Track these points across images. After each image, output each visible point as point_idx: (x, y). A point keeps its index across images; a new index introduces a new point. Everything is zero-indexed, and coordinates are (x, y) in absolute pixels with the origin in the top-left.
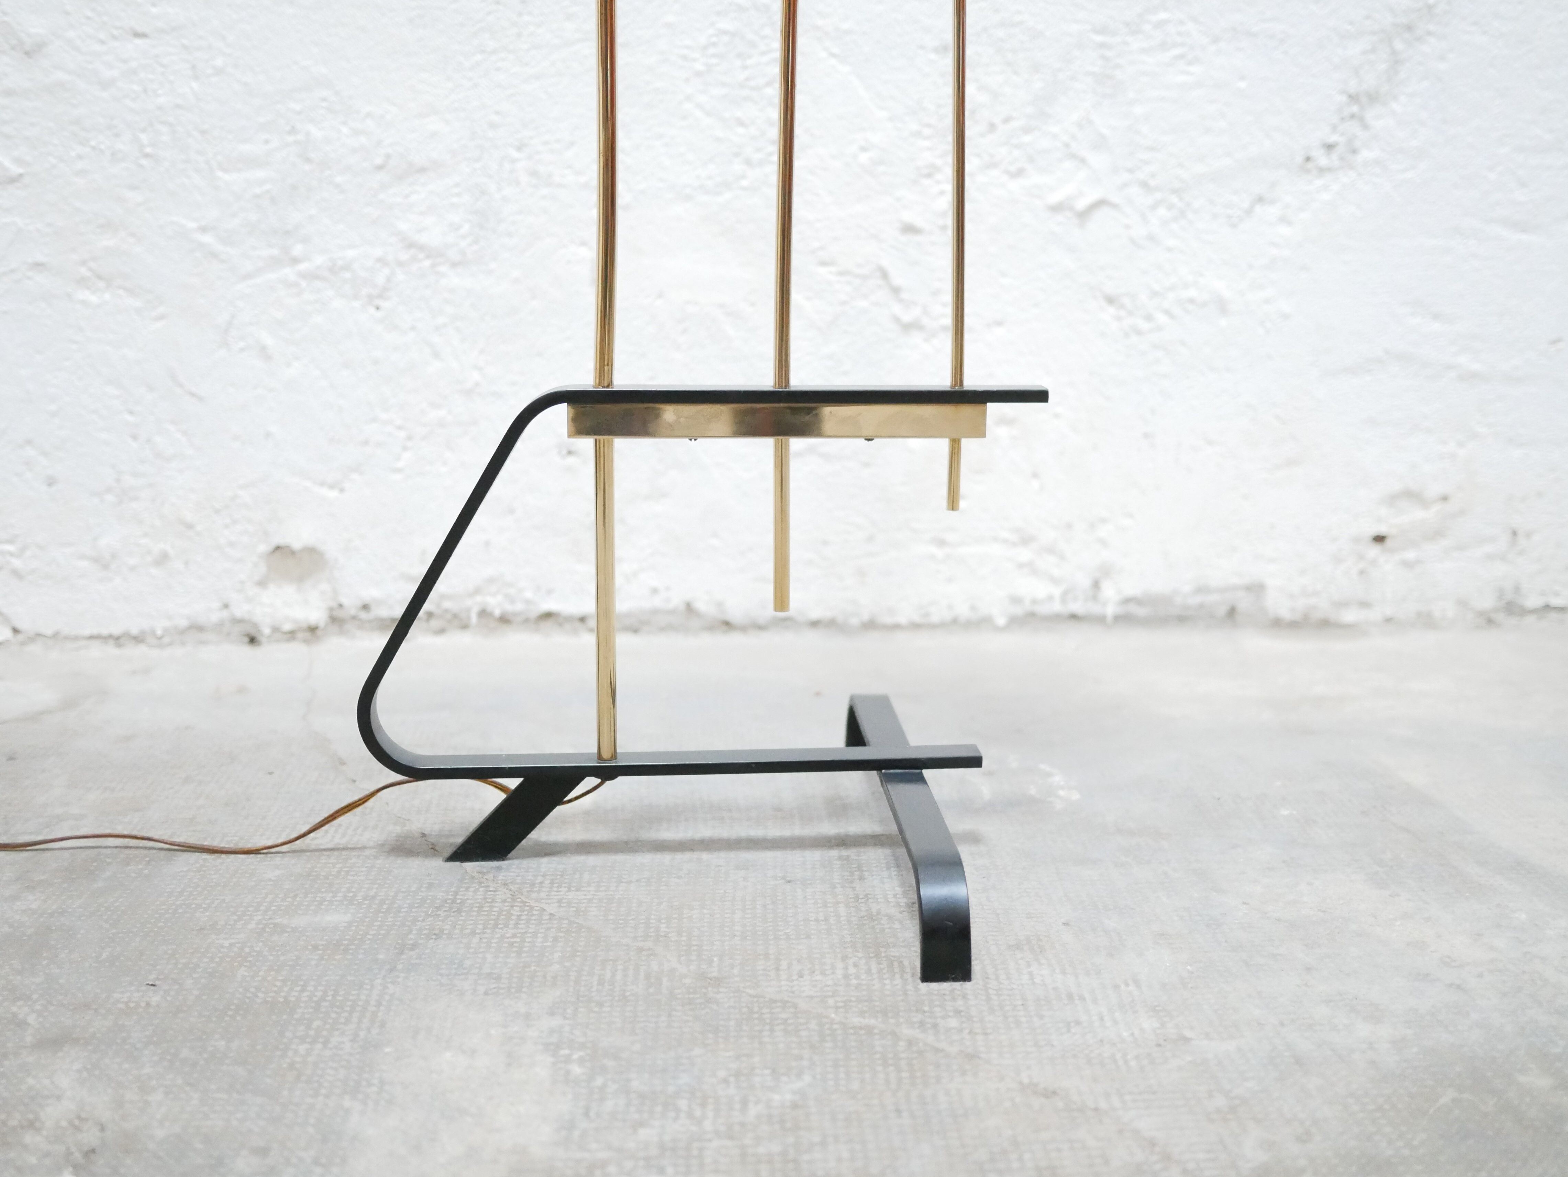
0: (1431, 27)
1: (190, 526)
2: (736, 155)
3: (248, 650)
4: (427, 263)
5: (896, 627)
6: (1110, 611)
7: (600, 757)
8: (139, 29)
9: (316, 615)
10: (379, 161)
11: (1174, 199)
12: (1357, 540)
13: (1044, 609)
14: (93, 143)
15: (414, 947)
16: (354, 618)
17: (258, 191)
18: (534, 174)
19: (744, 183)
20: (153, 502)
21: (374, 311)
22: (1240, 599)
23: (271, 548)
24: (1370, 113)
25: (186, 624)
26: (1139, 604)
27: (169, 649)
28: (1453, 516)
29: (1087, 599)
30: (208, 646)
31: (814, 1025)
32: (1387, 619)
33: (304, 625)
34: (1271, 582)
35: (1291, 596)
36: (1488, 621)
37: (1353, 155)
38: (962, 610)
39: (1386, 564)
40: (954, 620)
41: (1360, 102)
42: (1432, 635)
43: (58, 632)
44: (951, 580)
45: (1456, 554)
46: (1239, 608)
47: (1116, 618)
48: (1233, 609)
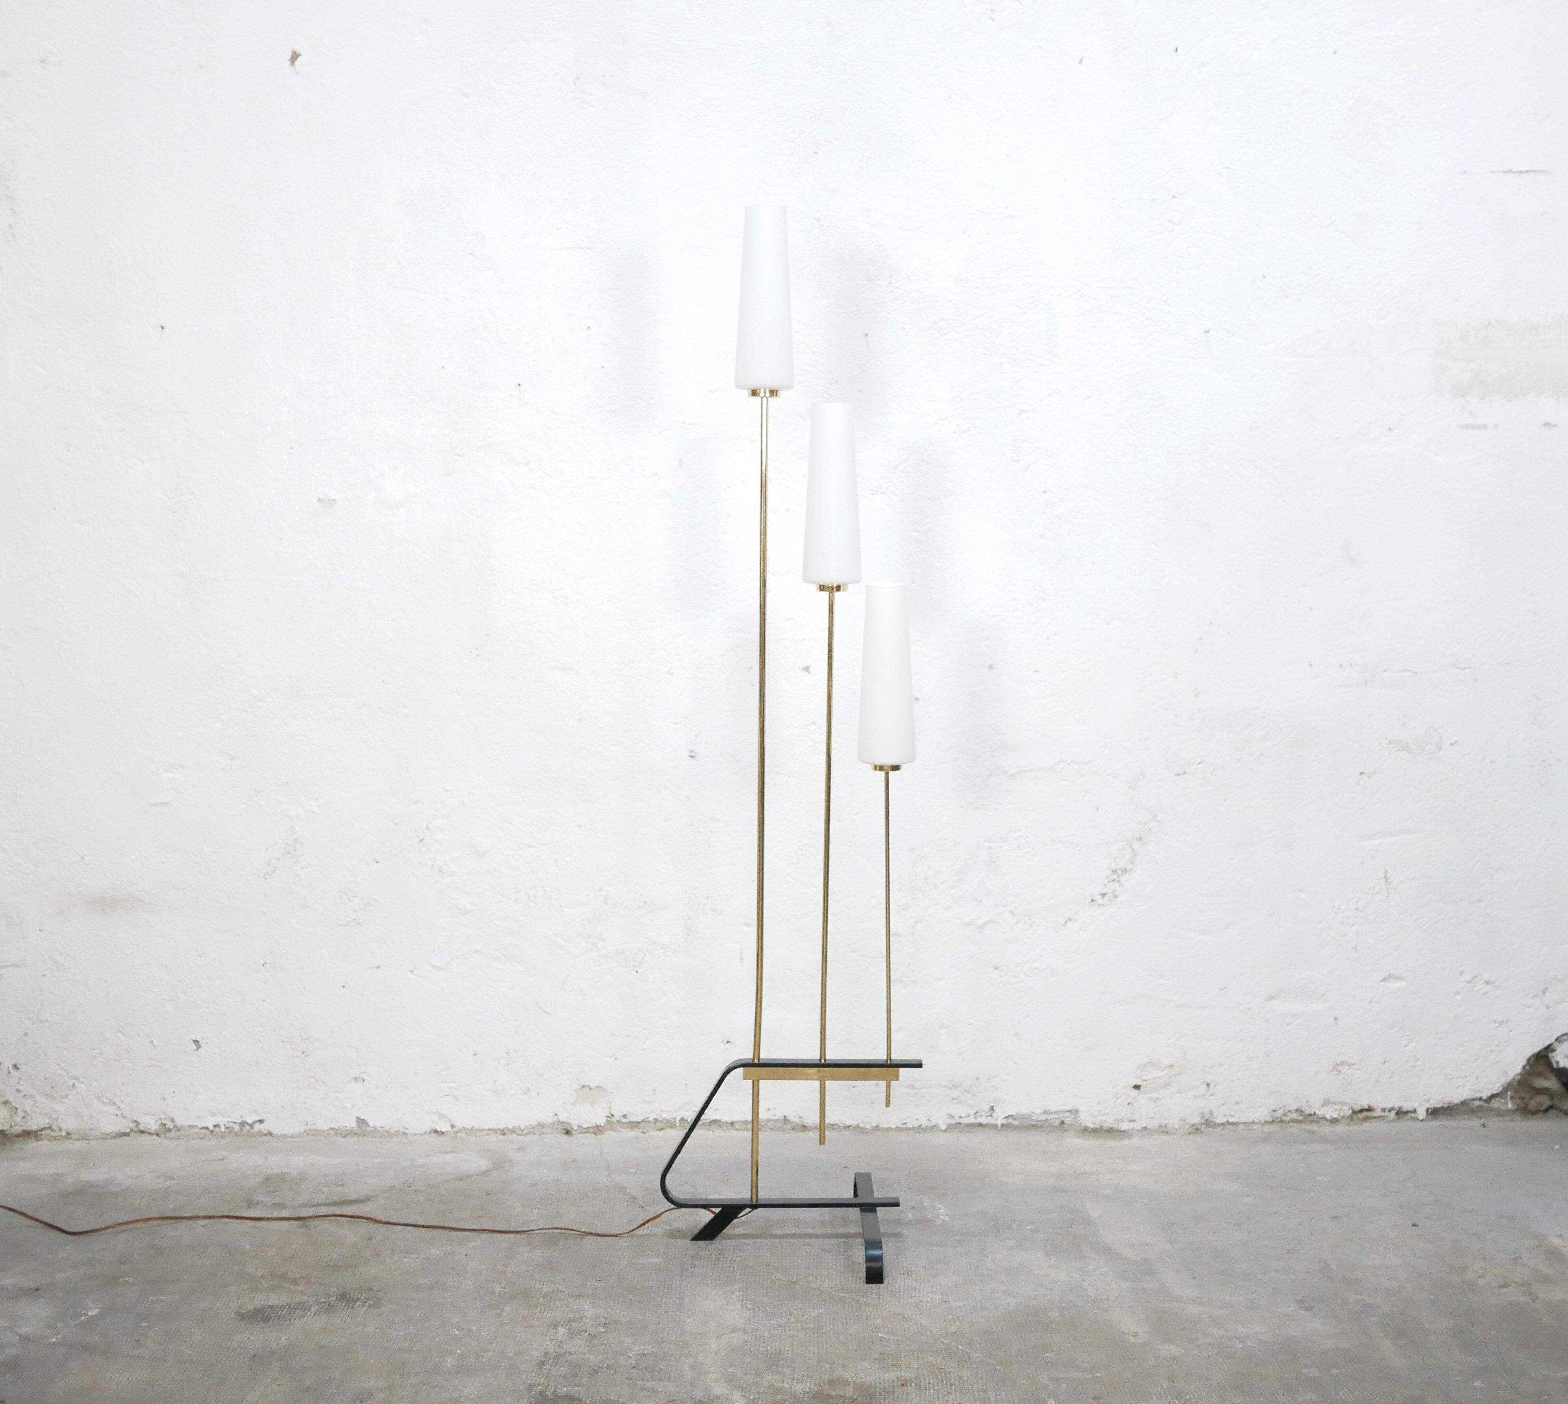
0: (1151, 838)
1: (540, 1075)
3: (565, 1137)
4: (661, 951)
5: (890, 1129)
6: (999, 1122)
7: (752, 1200)
8: (531, 843)
9: (601, 1121)
10: (641, 904)
11: (1027, 918)
12: (1126, 1087)
13: (964, 1121)
15: (687, 1270)
16: (618, 1121)
17: (582, 917)
18: (714, 910)
20: (524, 1064)
21: (635, 973)
22: (1067, 1117)
23: (580, 1087)
24: (1123, 879)
25: (536, 1123)
26: (1014, 1119)
27: (528, 1136)
28: (1175, 1076)
29: (987, 1116)
30: (548, 1135)
31: (827, 1296)
32: (1144, 1128)
33: (594, 1125)
34: (1081, 1108)
35: (1093, 1115)
36: (1196, 1130)
37: (1115, 899)
38: (924, 1123)
39: (1142, 1100)
40: (920, 1126)
41: (1117, 874)
42: (1164, 1137)
43: (473, 1127)
44: (917, 1106)
45: (1178, 1095)
46: (1066, 1122)
47: (1002, 1126)
48: (1062, 1123)
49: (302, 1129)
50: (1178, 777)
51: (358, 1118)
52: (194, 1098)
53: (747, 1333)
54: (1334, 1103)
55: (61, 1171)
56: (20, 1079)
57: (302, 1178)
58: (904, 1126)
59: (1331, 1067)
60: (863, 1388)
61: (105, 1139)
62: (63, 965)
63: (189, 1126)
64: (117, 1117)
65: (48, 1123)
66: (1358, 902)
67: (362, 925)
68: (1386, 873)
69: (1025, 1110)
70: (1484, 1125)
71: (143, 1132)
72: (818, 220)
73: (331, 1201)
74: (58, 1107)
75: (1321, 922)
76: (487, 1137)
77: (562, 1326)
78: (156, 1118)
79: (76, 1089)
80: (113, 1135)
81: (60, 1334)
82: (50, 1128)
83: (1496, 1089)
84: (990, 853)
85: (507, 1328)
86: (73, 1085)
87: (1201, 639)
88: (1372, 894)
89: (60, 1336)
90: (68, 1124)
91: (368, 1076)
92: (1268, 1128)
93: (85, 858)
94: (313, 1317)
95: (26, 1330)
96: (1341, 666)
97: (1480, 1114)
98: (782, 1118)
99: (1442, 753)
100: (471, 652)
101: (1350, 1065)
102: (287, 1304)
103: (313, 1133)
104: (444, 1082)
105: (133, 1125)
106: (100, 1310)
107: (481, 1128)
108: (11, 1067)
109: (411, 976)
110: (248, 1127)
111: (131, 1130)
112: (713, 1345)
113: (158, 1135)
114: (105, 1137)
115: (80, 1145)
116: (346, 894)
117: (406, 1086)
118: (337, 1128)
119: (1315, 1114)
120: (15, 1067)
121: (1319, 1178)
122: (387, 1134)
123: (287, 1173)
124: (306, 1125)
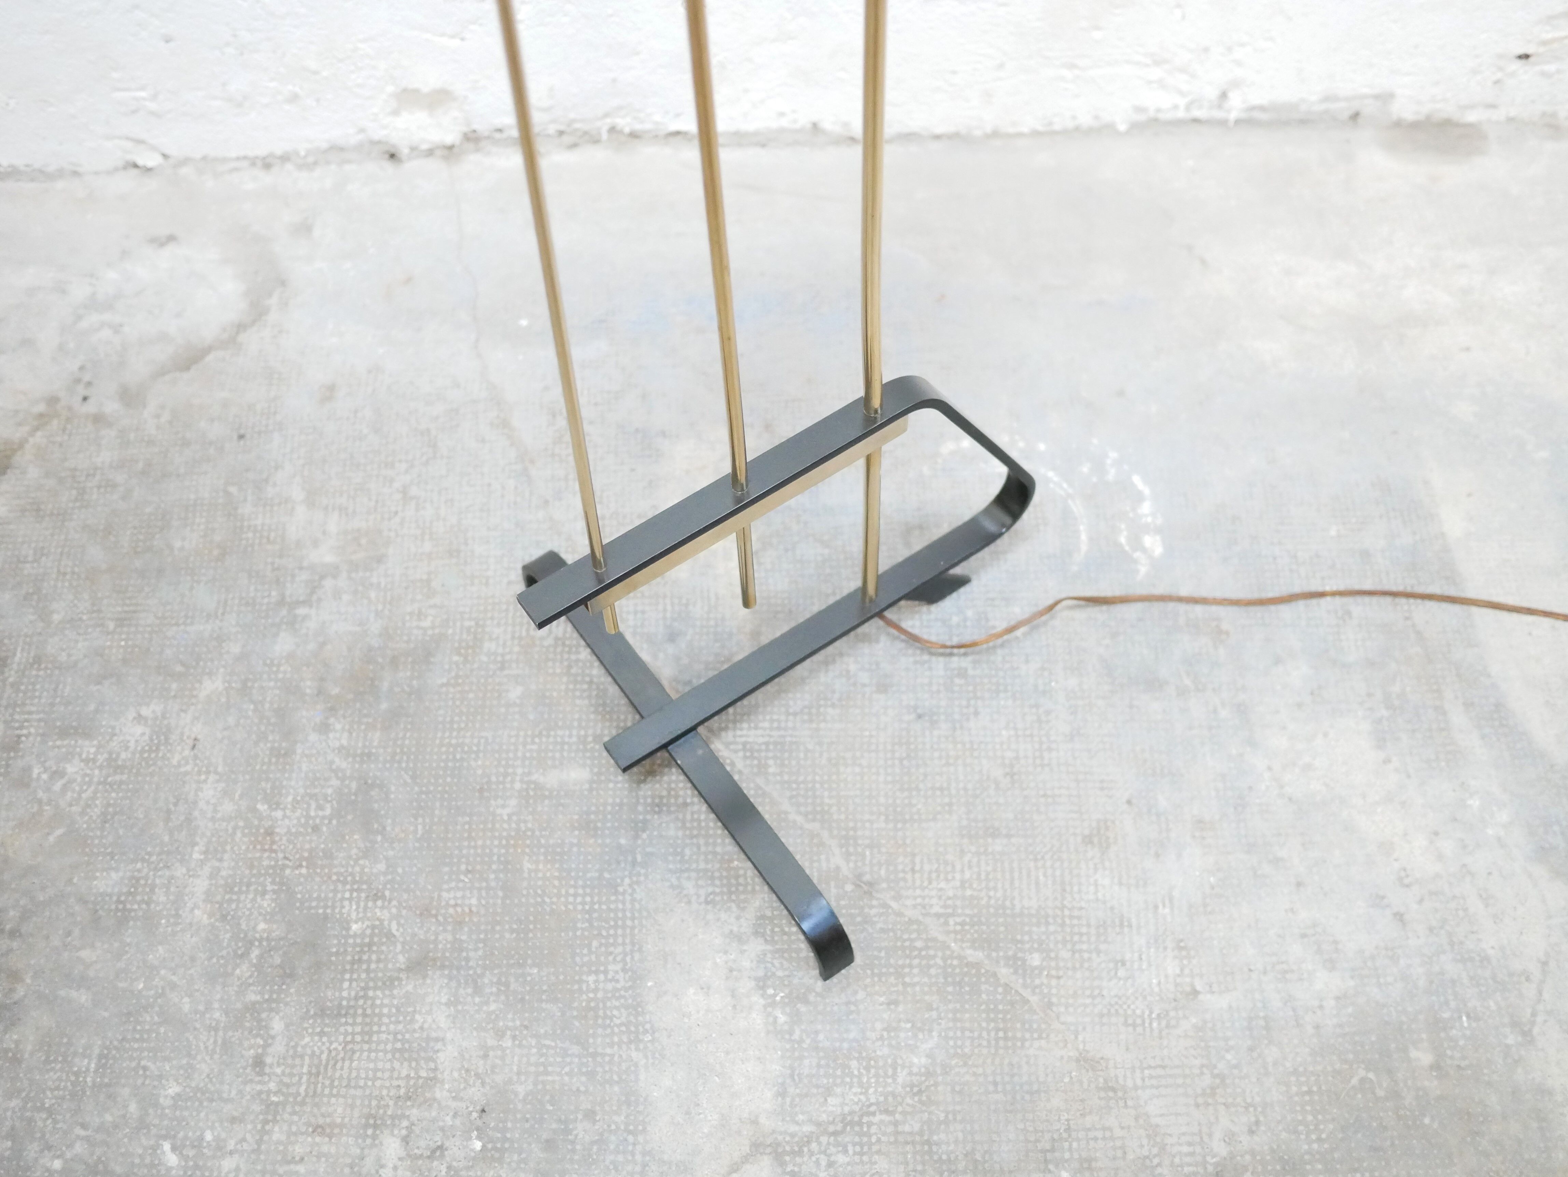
1: (314, 72)
3: (389, 165)
5: (1018, 135)
6: (1233, 116)
9: (451, 137)
13: (1167, 116)
22: (1366, 105)
23: (398, 89)
25: (328, 144)
26: (1264, 110)
29: (1212, 105)
30: (355, 167)
32: (1510, 119)
33: (442, 146)
34: (1396, 92)
35: (1418, 102)
38: (1085, 120)
39: (1526, 79)
40: (1077, 128)
43: (206, 156)
44: (1077, 95)
46: (1363, 112)
47: (1238, 122)
48: (1355, 116)
58: (1047, 129)
69: (1287, 95)
76: (237, 177)
104: (121, 91)
107: (221, 156)
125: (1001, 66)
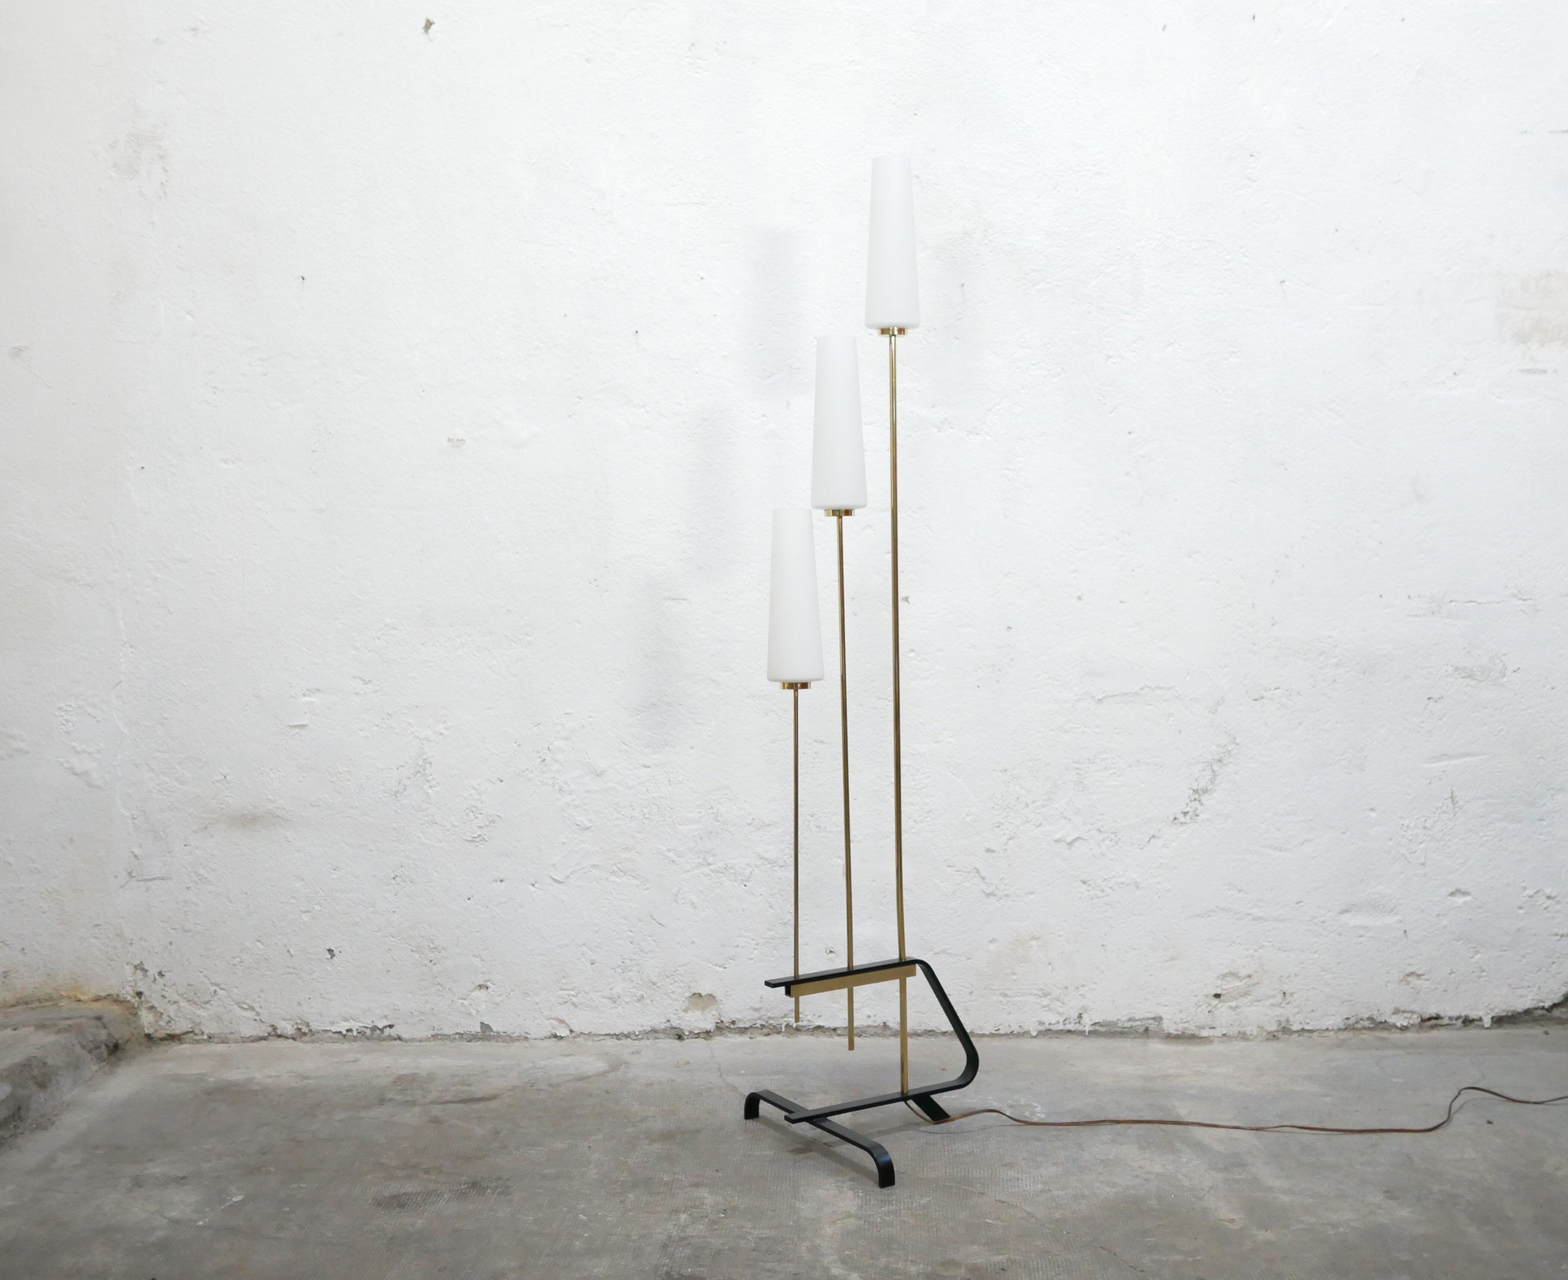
0: (1230, 760)
1: (654, 984)
2: (910, 818)
3: (677, 1041)
4: (769, 866)
6: (1087, 1029)
8: (647, 764)
9: (710, 1026)
10: (749, 822)
11: (1113, 836)
12: (1207, 996)
13: (1054, 1028)
14: (623, 813)
16: (727, 1027)
17: (694, 834)
18: (819, 827)
19: (913, 830)
20: (639, 972)
21: (743, 887)
22: (1150, 1024)
23: (691, 994)
24: (1204, 799)
25: (649, 1029)
26: (1101, 1026)
27: (643, 1041)
28: (1253, 985)
29: (1076, 1023)
30: (660, 1040)
31: (934, 1185)
32: (1224, 1035)
33: (705, 1031)
34: (1163, 1016)
35: (1175, 1023)
36: (1273, 1036)
37: (1196, 817)
38: (1016, 1029)
39: (1222, 1009)
40: (1012, 1032)
41: (1199, 793)
42: (1243, 1044)
43: (591, 1032)
44: (1010, 1013)
45: (1256, 1003)
46: (1150, 1029)
47: (1090, 1032)
48: (1147, 1030)
49: (430, 1033)
50: (1255, 702)
51: (482, 1023)
52: (328, 1004)
53: (860, 1219)
54: (1404, 1012)
55: (204, 1071)
56: (165, 985)
57: (431, 1077)
58: (997, 1032)
59: (1401, 978)
60: (974, 1269)
61: (244, 1042)
62: (206, 879)
63: (323, 1031)
64: (256, 1022)
65: (191, 1028)
66: (1426, 820)
67: (486, 841)
68: (1452, 793)
69: (1111, 1017)
70: (1546, 1033)
71: (279, 1036)
72: (918, 177)
73: (459, 1099)
74: (202, 1013)
75: (1391, 840)
76: (603, 1042)
77: (684, 1211)
78: (292, 1023)
79: (217, 995)
80: (252, 1038)
81: (206, 1218)
82: (192, 1032)
83: (1557, 998)
84: (1078, 774)
85: (631, 1214)
86: (215, 991)
87: (1277, 571)
88: (1440, 813)
89: (207, 1220)
90: (210, 1028)
91: (493, 984)
92: (1343, 1035)
93: (228, 777)
94: (446, 1203)
95: (174, 1214)
96: (1409, 597)
97: (1542, 1022)
98: (882, 1024)
99: (1505, 679)
100: (590, 583)
101: (1419, 976)
102: (421, 1192)
103: (439, 1037)
104: (563, 990)
105: (270, 1029)
106: (244, 1196)
107: (598, 1033)
108: (156, 974)
109: (533, 889)
110: (378, 1031)
111: (269, 1034)
112: (829, 1230)
113: (294, 1039)
114: (244, 1040)
115: (220, 1048)
116: (472, 812)
117: (527, 993)
118: (462, 1032)
119: (1386, 1021)
120: (161, 974)
121: (1395, 1080)
122: (509, 1039)
123: (417, 1074)
124: (433, 1030)
125: (971, 993)
